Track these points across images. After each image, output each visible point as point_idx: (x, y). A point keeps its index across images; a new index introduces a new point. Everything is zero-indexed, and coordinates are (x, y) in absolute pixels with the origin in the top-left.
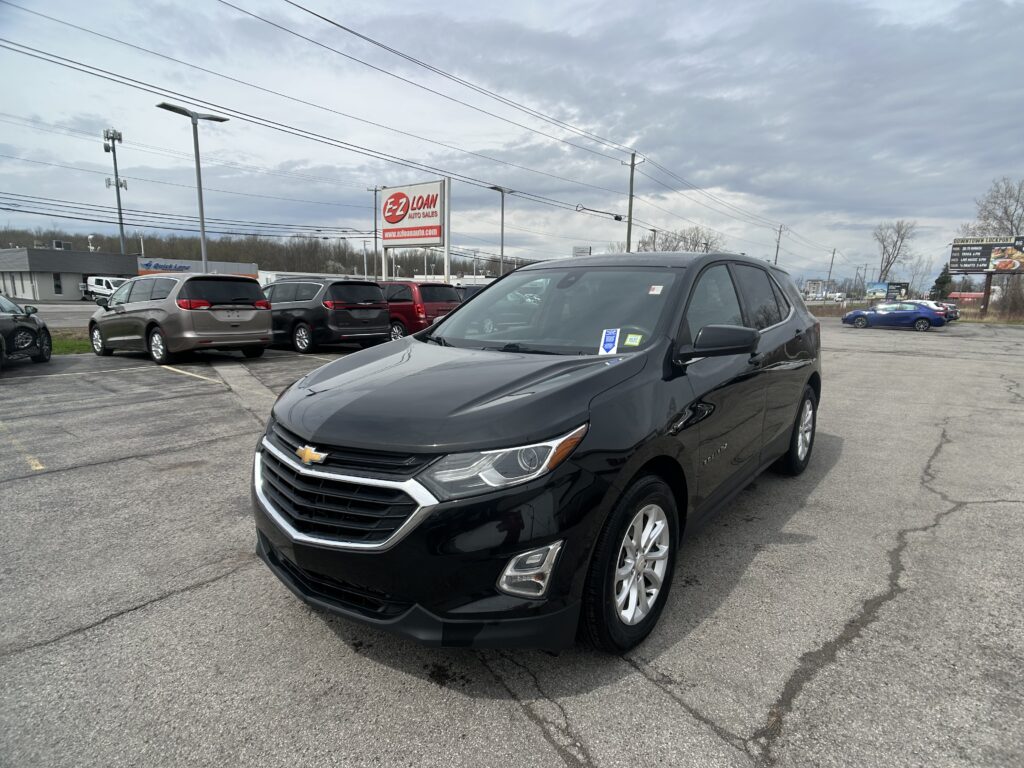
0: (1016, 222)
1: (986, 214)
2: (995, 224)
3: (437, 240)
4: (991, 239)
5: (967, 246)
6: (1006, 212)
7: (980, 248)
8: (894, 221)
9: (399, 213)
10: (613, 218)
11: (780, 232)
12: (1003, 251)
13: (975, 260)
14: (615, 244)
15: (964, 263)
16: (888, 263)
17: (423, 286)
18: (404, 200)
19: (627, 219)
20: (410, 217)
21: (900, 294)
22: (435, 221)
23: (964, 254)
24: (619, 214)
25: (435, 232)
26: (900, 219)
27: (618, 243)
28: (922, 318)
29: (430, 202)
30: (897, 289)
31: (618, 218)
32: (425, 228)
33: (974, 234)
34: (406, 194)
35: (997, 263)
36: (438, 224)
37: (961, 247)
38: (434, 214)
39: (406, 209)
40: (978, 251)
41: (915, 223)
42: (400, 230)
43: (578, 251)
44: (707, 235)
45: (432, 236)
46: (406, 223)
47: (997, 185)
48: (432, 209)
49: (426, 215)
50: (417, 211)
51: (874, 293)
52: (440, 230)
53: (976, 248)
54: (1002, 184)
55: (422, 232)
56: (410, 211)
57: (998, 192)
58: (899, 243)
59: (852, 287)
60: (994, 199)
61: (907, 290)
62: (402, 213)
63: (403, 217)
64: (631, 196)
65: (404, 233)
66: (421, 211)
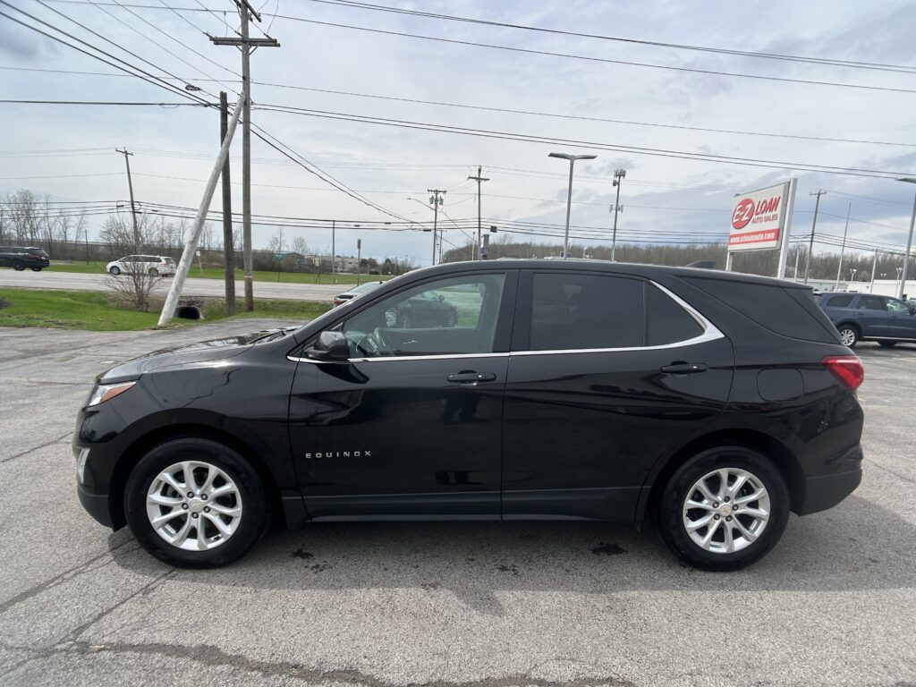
3: (773, 244)
9: (745, 218)
18: (750, 206)
20: (753, 222)
22: (776, 225)
25: (773, 236)
29: (771, 206)
32: (763, 232)
34: (753, 199)
36: (778, 227)
38: (775, 217)
39: (750, 215)
42: (743, 235)
45: (770, 240)
46: (749, 228)
48: (774, 213)
49: (767, 219)
50: (760, 216)
52: (778, 233)
55: (760, 237)
56: (754, 217)
62: (747, 218)
63: (747, 222)
65: (747, 238)
66: (764, 215)
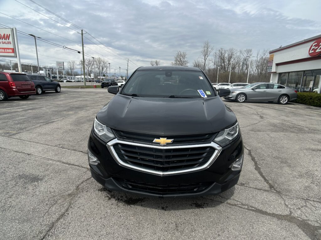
0: (182, 62)
1: (176, 60)
2: (178, 63)
3: (13, 54)
6: (180, 60)
8: (154, 60)
10: (77, 52)
11: (128, 61)
14: (71, 61)
17: (12, 74)
19: (82, 53)
22: (11, 46)
24: (79, 51)
25: (11, 51)
26: (156, 60)
27: (72, 61)
29: (6, 37)
31: (79, 52)
36: (12, 47)
38: (9, 43)
43: (58, 63)
44: (103, 60)
45: (10, 53)
47: (178, 53)
48: (7, 40)
49: (4, 43)
52: (14, 50)
54: (179, 52)
55: (2, 50)
57: (178, 54)
60: (178, 56)
64: (83, 45)
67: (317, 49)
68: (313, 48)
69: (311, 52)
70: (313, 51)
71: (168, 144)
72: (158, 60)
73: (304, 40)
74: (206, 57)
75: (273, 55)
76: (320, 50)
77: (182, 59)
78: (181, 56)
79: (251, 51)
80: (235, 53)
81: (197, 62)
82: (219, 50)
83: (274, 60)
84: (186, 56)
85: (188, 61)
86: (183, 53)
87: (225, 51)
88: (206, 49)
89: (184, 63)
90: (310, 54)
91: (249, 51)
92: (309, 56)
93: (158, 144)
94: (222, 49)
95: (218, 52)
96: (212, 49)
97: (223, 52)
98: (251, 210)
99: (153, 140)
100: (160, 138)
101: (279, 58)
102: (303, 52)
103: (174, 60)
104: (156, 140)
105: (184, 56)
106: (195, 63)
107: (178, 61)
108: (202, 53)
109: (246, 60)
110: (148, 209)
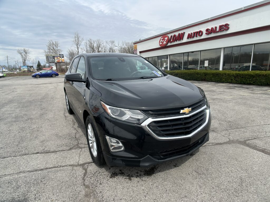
0: (56, 51)
1: (49, 49)
2: (52, 51)
4: (54, 55)
5: (49, 56)
6: (53, 48)
7: (52, 57)
8: (23, 48)
12: (57, 58)
13: (52, 60)
15: (49, 60)
16: (25, 60)
21: (31, 69)
23: (49, 58)
28: (54, 74)
30: (30, 67)
33: (47, 53)
35: (57, 60)
37: (48, 56)
40: (52, 58)
41: (29, 49)
51: (24, 69)
53: (51, 57)
54: (51, 41)
57: (50, 43)
58: (26, 55)
59: (12, 68)
60: (50, 45)
61: (33, 68)
67: (164, 42)
68: (161, 41)
69: (160, 44)
70: (162, 43)
71: (190, 112)
72: (26, 49)
73: (155, 36)
74: (78, 46)
75: (136, 45)
76: (166, 43)
77: (55, 48)
78: (54, 45)
79: (114, 42)
80: (102, 43)
81: (71, 50)
82: (89, 41)
83: (137, 49)
84: (59, 45)
85: (62, 50)
86: (56, 42)
87: (94, 41)
88: (77, 39)
89: (58, 52)
90: (160, 45)
91: (113, 42)
92: (160, 47)
93: (184, 114)
94: (90, 39)
95: (88, 42)
96: (83, 39)
97: (92, 42)
98: (214, 145)
99: (180, 112)
100: (185, 109)
101: (140, 47)
102: (156, 44)
103: (47, 48)
104: (182, 111)
105: (57, 45)
106: (70, 51)
107: (51, 49)
108: (74, 43)
109: (111, 49)
110: (167, 171)
